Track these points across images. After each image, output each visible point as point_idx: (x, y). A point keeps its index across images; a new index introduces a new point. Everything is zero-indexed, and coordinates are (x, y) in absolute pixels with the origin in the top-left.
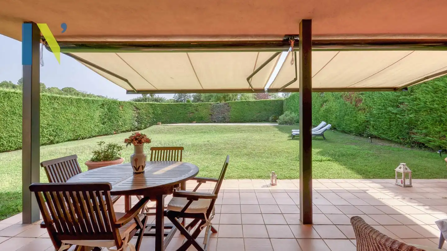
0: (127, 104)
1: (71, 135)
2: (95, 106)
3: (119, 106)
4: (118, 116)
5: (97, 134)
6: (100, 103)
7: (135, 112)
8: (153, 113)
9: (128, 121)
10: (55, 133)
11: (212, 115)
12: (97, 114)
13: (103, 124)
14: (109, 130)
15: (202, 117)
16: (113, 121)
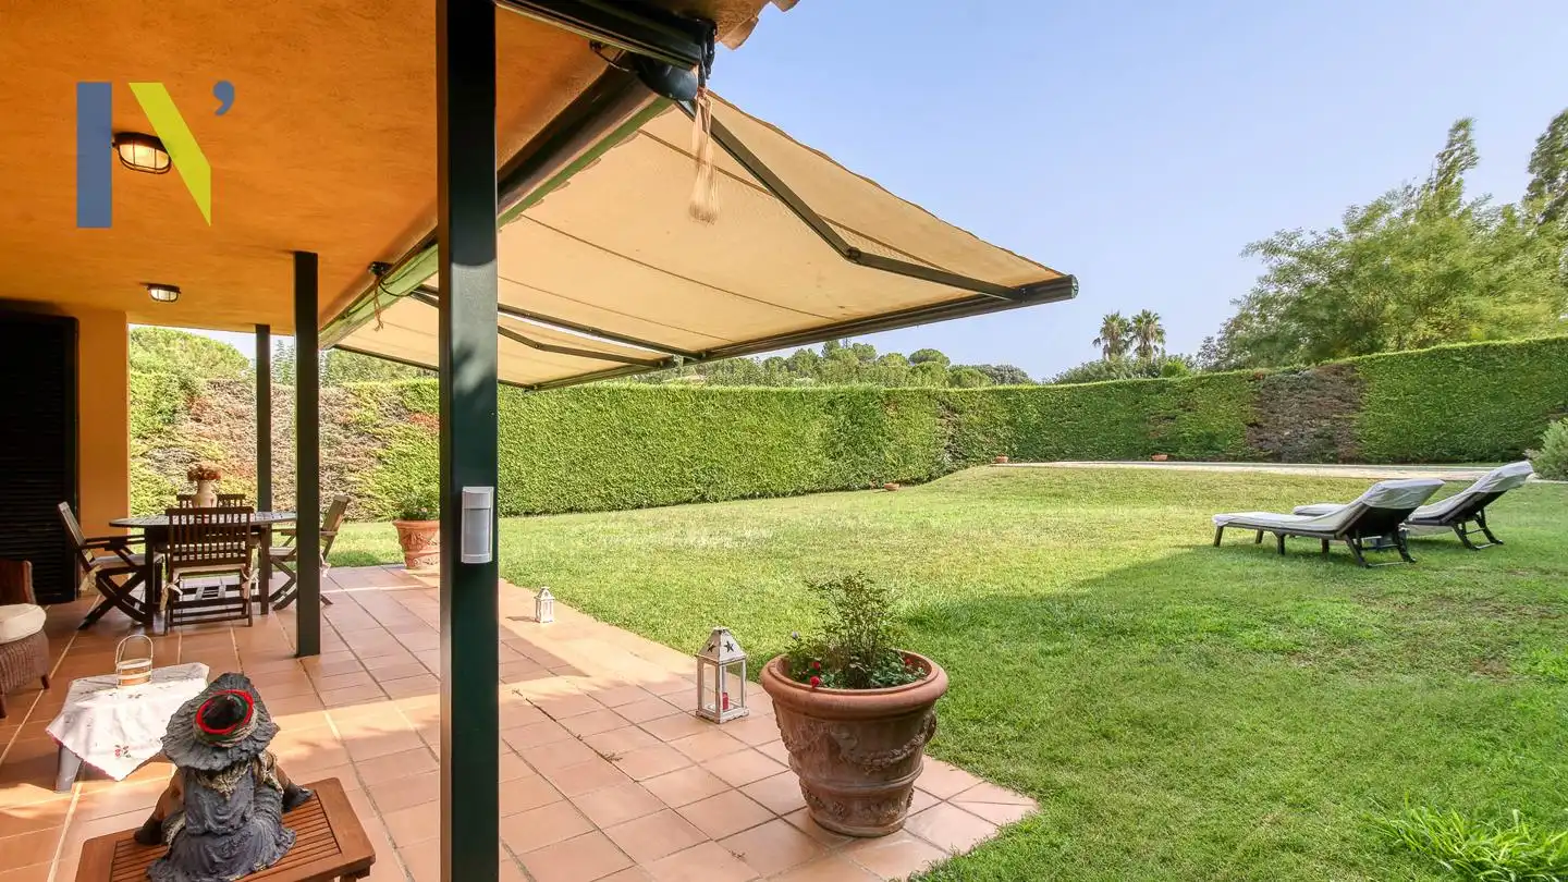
0: (912, 396)
1: (744, 485)
2: (809, 408)
3: (887, 405)
4: (883, 435)
5: (815, 486)
6: (824, 400)
7: (944, 421)
8: (1008, 423)
9: (918, 451)
10: (707, 478)
11: (1260, 427)
12: (815, 430)
13: (834, 458)
14: (852, 475)
15: (1212, 437)
16: (864, 449)
